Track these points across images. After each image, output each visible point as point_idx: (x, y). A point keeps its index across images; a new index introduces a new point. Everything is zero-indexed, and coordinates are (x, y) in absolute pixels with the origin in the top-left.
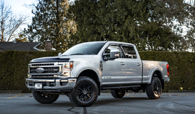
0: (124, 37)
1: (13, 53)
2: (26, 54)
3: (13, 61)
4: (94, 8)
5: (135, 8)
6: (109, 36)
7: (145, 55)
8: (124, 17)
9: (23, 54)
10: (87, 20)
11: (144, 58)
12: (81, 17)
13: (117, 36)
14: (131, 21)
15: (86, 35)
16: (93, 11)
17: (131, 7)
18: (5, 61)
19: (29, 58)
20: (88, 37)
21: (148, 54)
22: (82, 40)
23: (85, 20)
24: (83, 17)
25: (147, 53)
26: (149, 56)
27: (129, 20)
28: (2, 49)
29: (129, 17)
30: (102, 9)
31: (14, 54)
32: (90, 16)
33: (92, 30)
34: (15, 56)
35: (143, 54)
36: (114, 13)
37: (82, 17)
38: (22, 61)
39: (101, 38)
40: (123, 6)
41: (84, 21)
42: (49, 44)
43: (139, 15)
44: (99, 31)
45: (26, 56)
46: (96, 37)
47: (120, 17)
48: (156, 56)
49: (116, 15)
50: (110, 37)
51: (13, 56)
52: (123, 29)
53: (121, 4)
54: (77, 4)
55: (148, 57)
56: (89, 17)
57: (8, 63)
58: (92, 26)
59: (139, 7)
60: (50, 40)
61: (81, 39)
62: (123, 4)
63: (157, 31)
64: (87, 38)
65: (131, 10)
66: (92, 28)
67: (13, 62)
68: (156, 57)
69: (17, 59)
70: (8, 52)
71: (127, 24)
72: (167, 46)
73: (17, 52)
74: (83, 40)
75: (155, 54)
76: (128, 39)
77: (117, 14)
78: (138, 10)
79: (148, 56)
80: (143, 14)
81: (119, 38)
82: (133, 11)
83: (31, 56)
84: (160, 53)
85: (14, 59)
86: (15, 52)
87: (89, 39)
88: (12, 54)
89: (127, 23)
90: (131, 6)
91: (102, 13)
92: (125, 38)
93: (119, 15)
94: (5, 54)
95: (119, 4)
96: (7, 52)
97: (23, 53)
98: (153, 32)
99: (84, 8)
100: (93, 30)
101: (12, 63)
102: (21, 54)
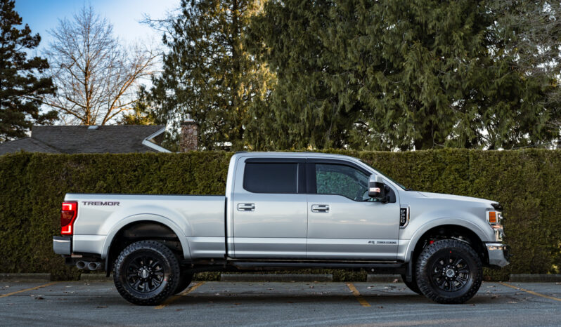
0: (406, 108)
1: (28, 160)
2: (65, 164)
3: (28, 186)
4: (320, 20)
5: (438, 19)
6: (363, 104)
7: (434, 161)
8: (404, 45)
9: (58, 164)
10: (298, 58)
11: (432, 171)
12: (281, 50)
13: (383, 102)
14: (422, 58)
15: (293, 101)
16: (314, 31)
17: (424, 14)
18: (5, 185)
19: (73, 176)
20: (299, 107)
21: (446, 159)
22: (282, 117)
23: (294, 59)
24: (288, 48)
25: (442, 156)
26: (447, 165)
27: (418, 56)
28: (54, 148)
29: (417, 44)
30: (341, 23)
31: (30, 164)
32: (306, 47)
33: (312, 86)
34: (32, 171)
35: (429, 159)
36: (376, 36)
37: (285, 49)
38: (52, 184)
39: (339, 109)
40: (402, 14)
41: (290, 61)
42: (190, 131)
43: (449, 37)
44: (332, 90)
45: (64, 169)
46: (323, 107)
47: (393, 45)
48: (470, 164)
49: (382, 39)
50: (365, 107)
51: (28, 168)
52: (404, 81)
53: (395, 8)
54: (271, 13)
55: (444, 169)
56: (305, 49)
57: (12, 190)
58: (313, 74)
59: (449, 14)
60: (192, 120)
61: (281, 115)
62: (403, 8)
63: (507, 85)
64: (296, 110)
65: (426, 25)
66: (313, 81)
67: (27, 188)
68: (471, 169)
69: (38, 179)
70: (15, 159)
71: (412, 68)
72: (537, 132)
73: (39, 158)
74: (284, 118)
75: (468, 158)
76: (418, 113)
77: (384, 36)
78: (448, 23)
79: (443, 165)
80: (462, 34)
81: (391, 109)
82: (430, 27)
83: (79, 168)
84: (481, 156)
85: (29, 179)
86: (33, 156)
87: (302, 114)
88: (25, 165)
89: (411, 64)
90: (426, 11)
91: (340, 37)
92: (409, 110)
93: (390, 42)
94: (6, 164)
95: (390, 7)
96: (10, 158)
97: (57, 160)
98: (494, 89)
99: (290, 24)
100: (315, 88)
101: (26, 192)
102: (50, 163)
